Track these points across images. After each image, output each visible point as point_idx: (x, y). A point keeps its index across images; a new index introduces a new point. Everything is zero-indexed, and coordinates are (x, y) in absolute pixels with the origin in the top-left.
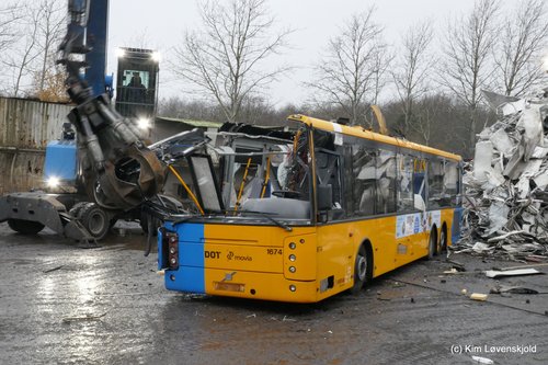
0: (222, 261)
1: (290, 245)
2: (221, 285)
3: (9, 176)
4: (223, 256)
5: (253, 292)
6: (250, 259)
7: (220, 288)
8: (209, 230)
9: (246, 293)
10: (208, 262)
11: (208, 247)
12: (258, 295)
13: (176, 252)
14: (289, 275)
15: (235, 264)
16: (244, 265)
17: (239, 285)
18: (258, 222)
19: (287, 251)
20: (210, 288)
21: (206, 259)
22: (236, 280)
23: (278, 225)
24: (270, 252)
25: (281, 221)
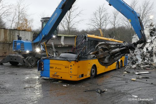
0: (54, 69)
1: (71, 66)
2: (54, 75)
3: (10, 50)
4: (54, 68)
5: (61, 77)
6: (61, 69)
7: (53, 76)
8: (51, 61)
9: (60, 78)
10: (51, 69)
11: (51, 66)
12: (62, 78)
13: (43, 67)
14: (70, 74)
15: (57, 70)
16: (59, 70)
17: (58, 76)
18: (63, 59)
19: (70, 67)
20: (51, 76)
21: (50, 69)
22: (57, 74)
23: (67, 60)
24: (65, 67)
25: (69, 59)
